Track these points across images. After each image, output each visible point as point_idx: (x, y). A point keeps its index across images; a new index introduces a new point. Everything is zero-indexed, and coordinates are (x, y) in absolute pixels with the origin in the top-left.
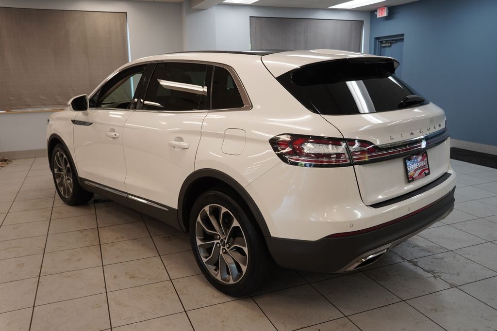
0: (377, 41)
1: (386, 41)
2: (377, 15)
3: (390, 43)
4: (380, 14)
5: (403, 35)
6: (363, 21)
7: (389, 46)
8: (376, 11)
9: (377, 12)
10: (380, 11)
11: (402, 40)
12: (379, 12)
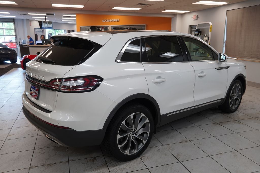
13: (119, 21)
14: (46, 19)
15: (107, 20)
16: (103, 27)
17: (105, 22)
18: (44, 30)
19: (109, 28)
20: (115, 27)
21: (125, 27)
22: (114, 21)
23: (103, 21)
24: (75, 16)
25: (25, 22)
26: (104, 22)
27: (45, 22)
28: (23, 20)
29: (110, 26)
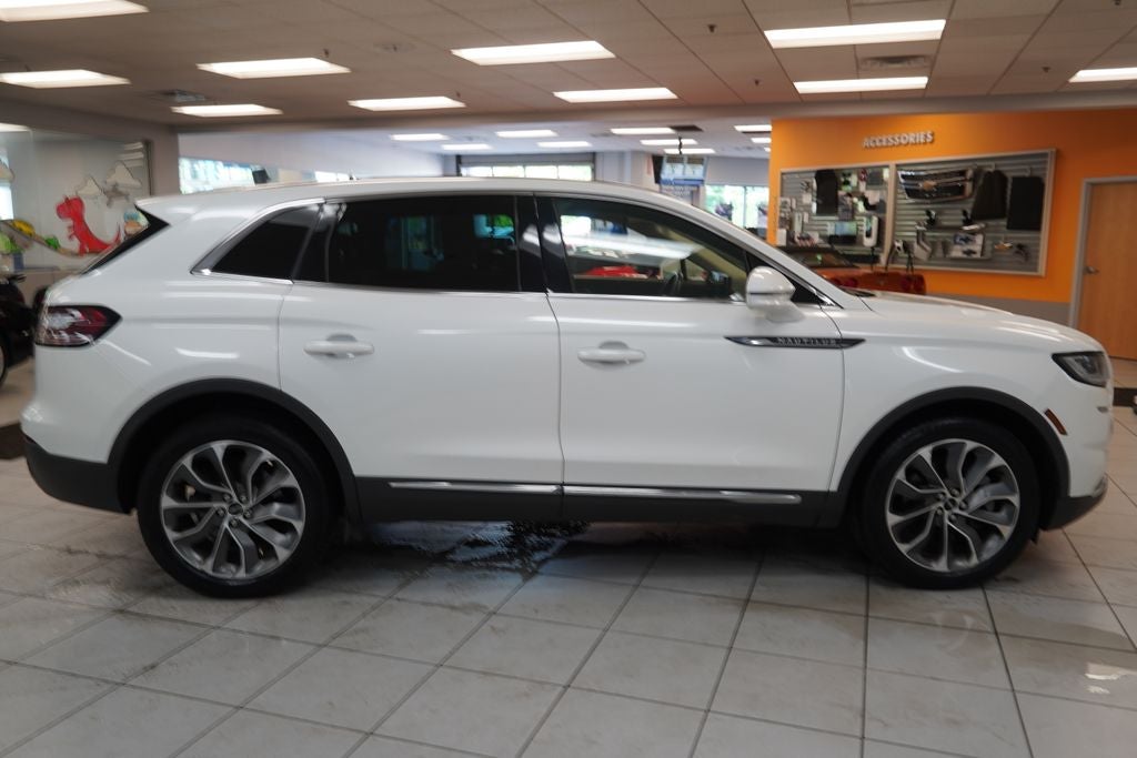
13: (932, 142)
14: (680, 146)
15: (884, 140)
16: (864, 170)
17: (876, 147)
18: (698, 191)
19: (886, 174)
20: (913, 168)
21: (954, 168)
22: (912, 140)
23: (867, 142)
24: (768, 128)
25: (628, 161)
26: (871, 147)
27: (674, 159)
28: (621, 155)
29: (892, 163)
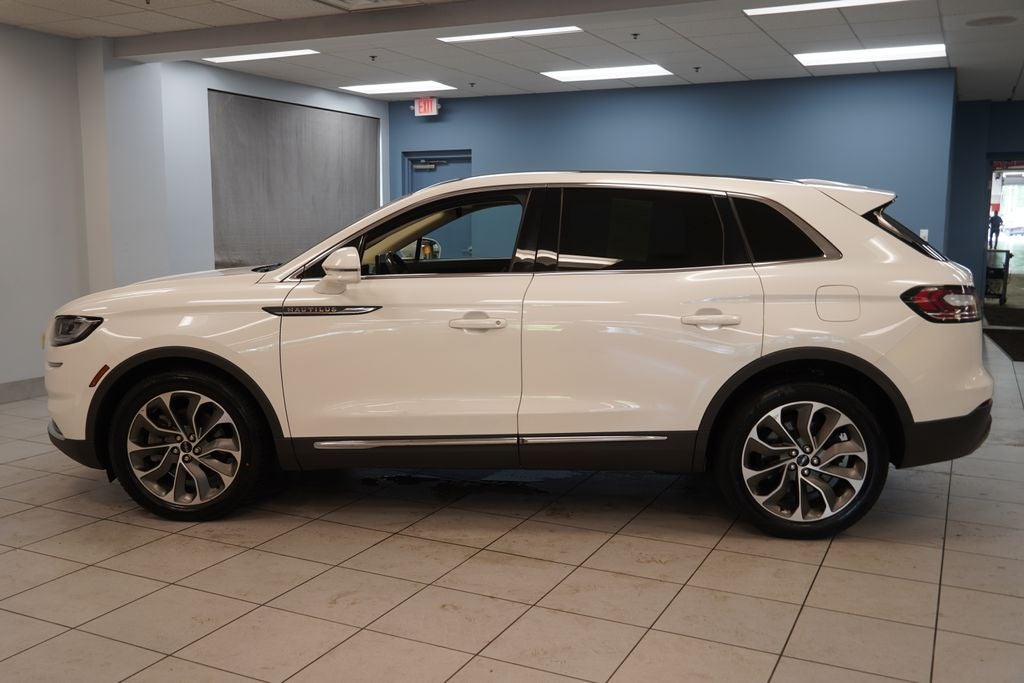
0: (406, 159)
1: (426, 159)
2: (414, 111)
3: (436, 165)
4: (422, 110)
5: (469, 151)
6: (378, 119)
7: (431, 170)
8: (412, 103)
9: (414, 105)
10: (422, 104)
11: (469, 160)
12: (420, 107)
